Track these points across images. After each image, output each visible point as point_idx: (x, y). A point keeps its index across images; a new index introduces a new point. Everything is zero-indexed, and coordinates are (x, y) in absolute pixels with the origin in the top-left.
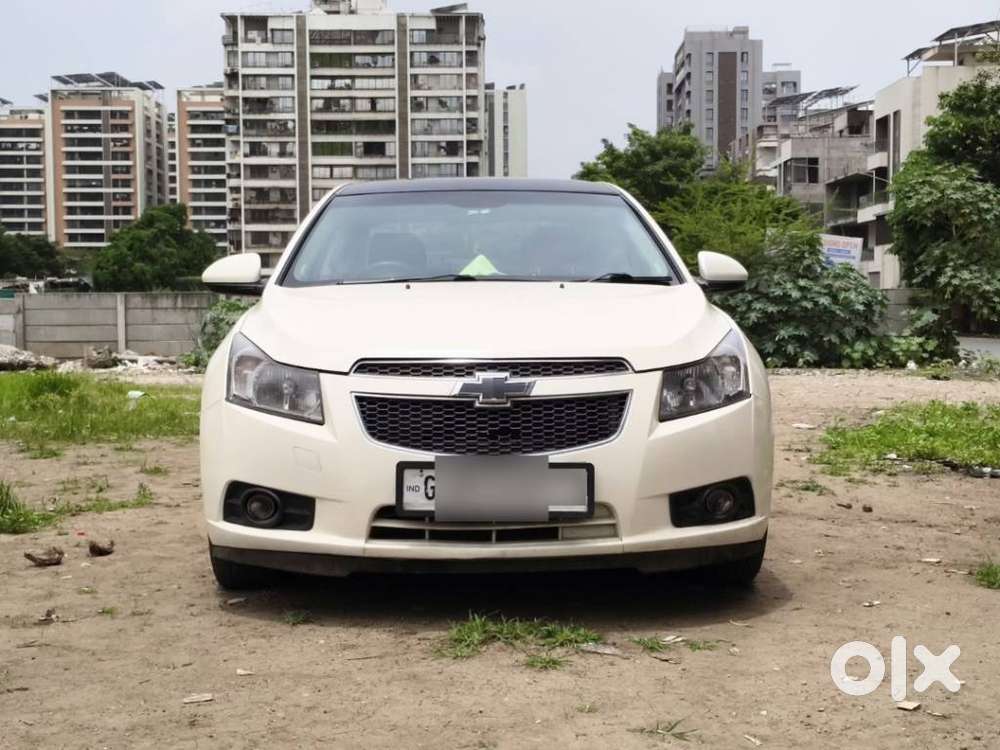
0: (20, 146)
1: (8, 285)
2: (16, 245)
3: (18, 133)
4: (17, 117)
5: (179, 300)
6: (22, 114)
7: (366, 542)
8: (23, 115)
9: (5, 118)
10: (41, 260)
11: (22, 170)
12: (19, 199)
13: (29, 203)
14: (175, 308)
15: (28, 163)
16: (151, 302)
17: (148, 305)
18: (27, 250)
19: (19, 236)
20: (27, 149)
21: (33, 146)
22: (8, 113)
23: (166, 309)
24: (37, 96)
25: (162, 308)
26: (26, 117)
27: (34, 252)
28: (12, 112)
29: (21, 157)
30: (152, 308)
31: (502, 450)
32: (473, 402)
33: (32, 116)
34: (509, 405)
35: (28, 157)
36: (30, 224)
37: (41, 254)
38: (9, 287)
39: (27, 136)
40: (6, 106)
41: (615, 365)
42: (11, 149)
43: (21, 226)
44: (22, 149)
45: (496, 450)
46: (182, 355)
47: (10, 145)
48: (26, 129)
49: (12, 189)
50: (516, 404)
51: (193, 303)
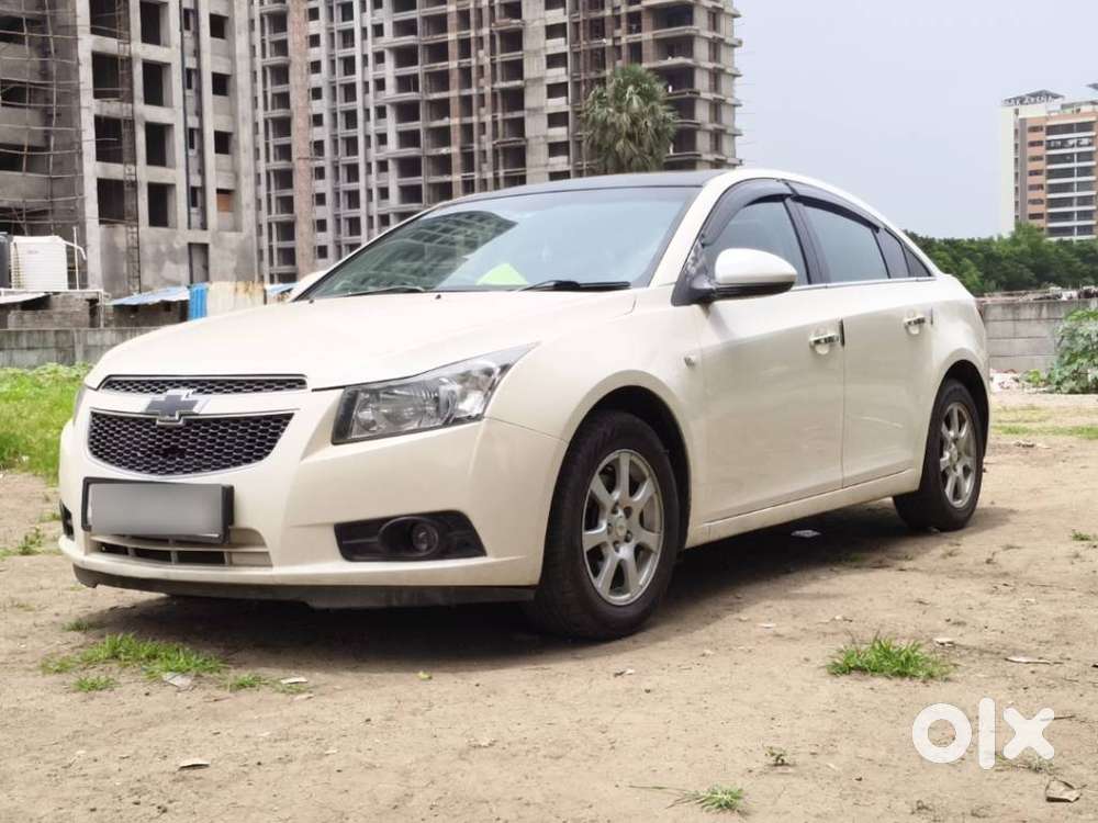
0: (1071, 142)
1: (1039, 296)
2: (1057, 251)
3: (1068, 128)
4: (1068, 111)
5: (1045, 309)
6: (1075, 107)
7: (86, 554)
8: (1075, 109)
9: (1056, 114)
10: (1085, 267)
11: (1072, 169)
12: (1068, 202)
13: (1079, 204)
14: (1039, 319)
15: (1079, 161)
16: (1014, 313)
17: (1010, 316)
18: (1069, 256)
19: (1061, 243)
20: (1079, 145)
21: (1085, 141)
22: (1059, 108)
23: (1030, 320)
24: (1090, 86)
25: (1025, 320)
26: (1079, 110)
27: (1078, 259)
28: (1064, 107)
29: (1072, 155)
30: (1014, 320)
31: (168, 469)
32: (155, 419)
33: (1085, 109)
34: (181, 423)
35: (1079, 154)
36: (1079, 227)
37: (1085, 261)
38: (1041, 299)
39: (1079, 131)
40: (1056, 100)
41: (296, 382)
42: (1062, 147)
43: (1068, 230)
44: (1073, 146)
45: (181, 469)
46: (1027, 372)
47: (1059, 143)
48: (1078, 124)
49: (1060, 192)
50: (189, 423)
51: (1060, 313)
